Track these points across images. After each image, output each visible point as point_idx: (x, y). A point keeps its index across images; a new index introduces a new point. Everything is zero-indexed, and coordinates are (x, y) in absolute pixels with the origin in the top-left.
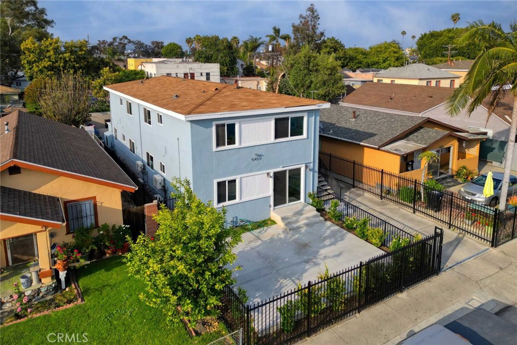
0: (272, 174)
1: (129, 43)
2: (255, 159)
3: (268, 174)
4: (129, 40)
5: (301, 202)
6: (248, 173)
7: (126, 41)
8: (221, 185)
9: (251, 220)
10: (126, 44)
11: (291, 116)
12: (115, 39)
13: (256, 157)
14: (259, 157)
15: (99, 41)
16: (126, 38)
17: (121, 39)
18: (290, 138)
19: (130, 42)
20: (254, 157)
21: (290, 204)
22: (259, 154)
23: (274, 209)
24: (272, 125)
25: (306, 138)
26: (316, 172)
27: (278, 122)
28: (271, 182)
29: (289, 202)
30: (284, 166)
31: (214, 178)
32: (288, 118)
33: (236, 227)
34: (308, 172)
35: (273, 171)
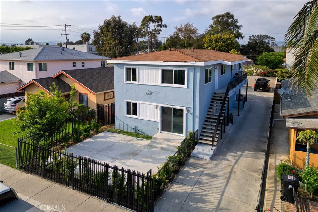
2: (148, 94)
5: (183, 137)
11: (174, 69)
18: (173, 85)
21: (174, 134)
22: (151, 91)
23: (161, 132)
24: (159, 73)
25: (187, 87)
26: (197, 117)
27: (164, 72)
28: (158, 113)
29: (173, 132)
30: (169, 104)
31: (125, 99)
32: (172, 71)
33: (136, 133)
34: (189, 115)
35: (160, 105)
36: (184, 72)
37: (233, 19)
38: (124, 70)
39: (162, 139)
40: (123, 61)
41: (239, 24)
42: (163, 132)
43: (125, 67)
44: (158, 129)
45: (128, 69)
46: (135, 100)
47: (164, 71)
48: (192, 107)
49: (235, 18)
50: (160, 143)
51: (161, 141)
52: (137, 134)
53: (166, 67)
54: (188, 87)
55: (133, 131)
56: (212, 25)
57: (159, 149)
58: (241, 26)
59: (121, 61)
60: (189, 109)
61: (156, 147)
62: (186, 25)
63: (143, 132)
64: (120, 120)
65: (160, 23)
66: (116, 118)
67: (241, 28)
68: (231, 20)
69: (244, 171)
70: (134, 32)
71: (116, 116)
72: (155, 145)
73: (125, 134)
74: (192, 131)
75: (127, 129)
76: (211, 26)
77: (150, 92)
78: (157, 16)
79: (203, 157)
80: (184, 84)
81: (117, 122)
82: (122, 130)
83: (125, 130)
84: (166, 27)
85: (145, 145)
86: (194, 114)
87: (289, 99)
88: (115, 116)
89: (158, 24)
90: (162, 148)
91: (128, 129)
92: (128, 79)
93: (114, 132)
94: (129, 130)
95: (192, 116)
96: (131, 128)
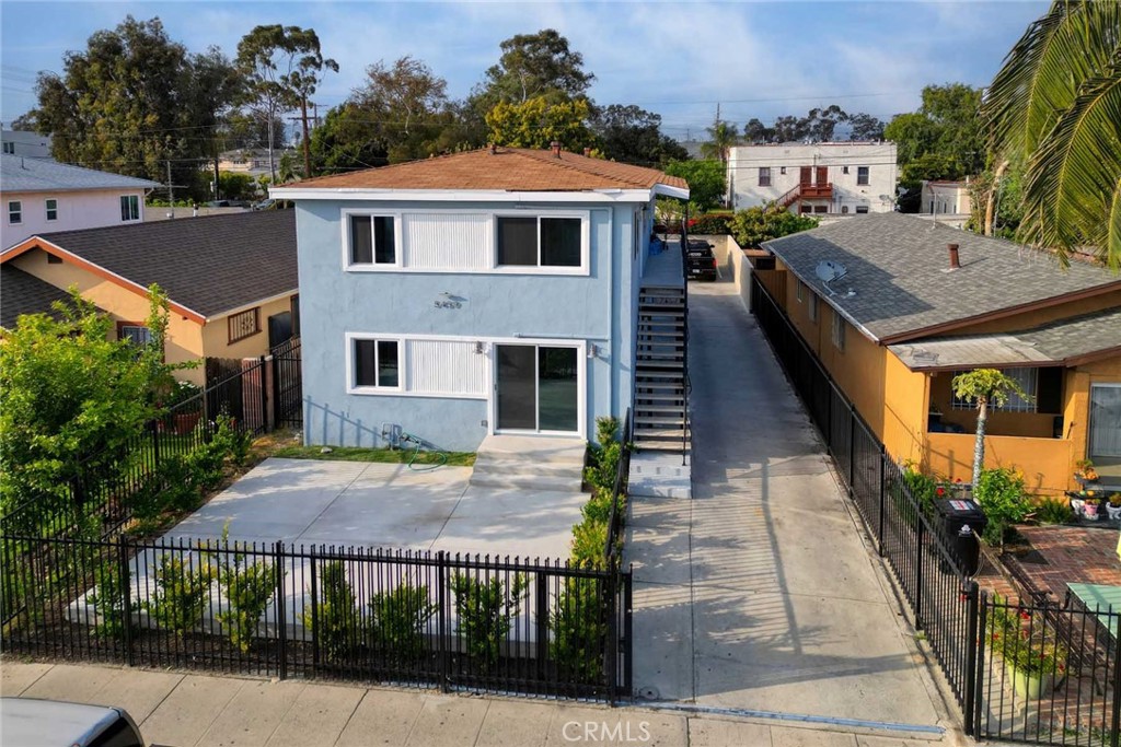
0: (488, 348)
1: (841, 119)
2: (445, 305)
3: (480, 346)
4: (843, 113)
5: (578, 438)
6: (425, 332)
7: (836, 116)
8: (362, 347)
10: (833, 123)
11: (540, 214)
12: (813, 113)
13: (447, 300)
14: (455, 302)
15: (780, 119)
16: (835, 109)
17: (826, 113)
18: (540, 269)
19: (844, 116)
20: (442, 300)
21: (544, 432)
22: (455, 294)
23: (495, 434)
24: (487, 230)
25: (588, 274)
26: (625, 369)
27: (505, 225)
28: (487, 367)
29: (541, 428)
30: (524, 335)
31: (346, 329)
32: (533, 220)
33: (395, 449)
34: (597, 363)
35: (490, 342)
36: (577, 223)
37: (567, 54)
38: (344, 224)
39: (512, 454)
40: (340, 190)
41: (585, 70)
42: (503, 431)
43: (345, 212)
44: (485, 424)
45: (358, 223)
46: (389, 331)
47: (502, 224)
48: (608, 336)
49: (572, 49)
50: (513, 470)
51: (512, 462)
52: (400, 450)
53: (514, 208)
54: (593, 273)
55: (382, 444)
56: (497, 67)
57: (514, 489)
58: (592, 76)
59: (335, 190)
60: (596, 344)
61: (498, 485)
62: (400, 64)
63: (424, 444)
64: (326, 410)
65: (312, 53)
66: (310, 403)
67: (591, 81)
68: (562, 55)
69: (798, 514)
70: (218, 82)
71: (309, 397)
72: (494, 477)
73: (353, 457)
74: (609, 416)
75: (359, 438)
76: (494, 71)
77: (452, 297)
78: (296, 29)
79: (670, 491)
80: (577, 263)
81: (313, 419)
82: (337, 444)
83: (350, 442)
84: (336, 67)
85: (460, 485)
86: (614, 360)
87: (851, 294)
88: (304, 397)
89: (304, 56)
90: (525, 486)
91: (363, 438)
92: (358, 255)
93: (307, 458)
94: (367, 443)
95: (609, 367)
96: (375, 434)
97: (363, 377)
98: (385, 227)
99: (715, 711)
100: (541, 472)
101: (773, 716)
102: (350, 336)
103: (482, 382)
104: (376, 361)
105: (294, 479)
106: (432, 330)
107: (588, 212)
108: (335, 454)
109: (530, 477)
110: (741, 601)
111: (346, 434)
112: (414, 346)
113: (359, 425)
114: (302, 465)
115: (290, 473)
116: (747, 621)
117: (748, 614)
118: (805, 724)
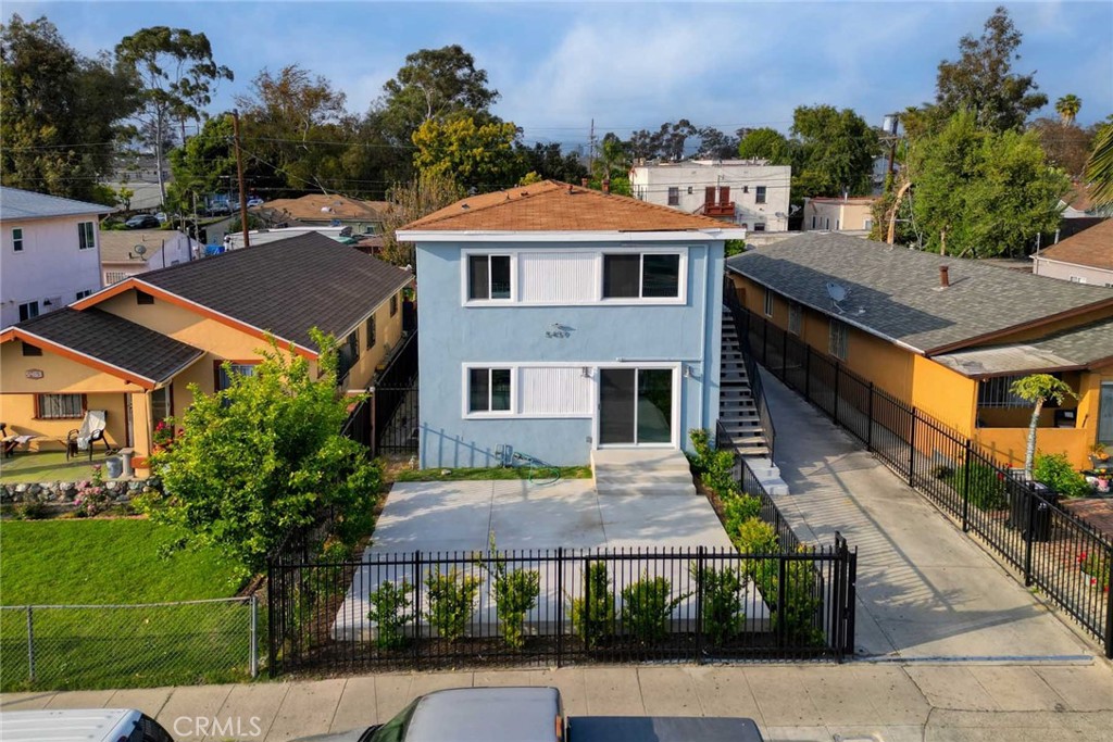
0: (594, 372)
1: (691, 133)
2: (555, 335)
3: (586, 370)
4: (693, 128)
5: (673, 448)
6: (536, 360)
7: (686, 130)
8: (477, 377)
9: (543, 460)
10: (684, 137)
11: (644, 251)
12: (665, 127)
13: (558, 331)
14: (564, 331)
15: (635, 133)
16: (685, 123)
17: (676, 128)
18: (642, 300)
19: (693, 131)
20: (553, 330)
21: (642, 445)
22: (564, 324)
23: (598, 449)
24: (596, 265)
25: (685, 303)
26: (714, 385)
27: (612, 263)
28: (592, 388)
29: (638, 442)
30: (627, 359)
31: (463, 359)
32: (637, 257)
33: (507, 467)
34: (691, 382)
35: (594, 367)
36: (675, 259)
38: (463, 263)
39: (628, 465)
40: (466, 232)
41: (488, 87)
42: (605, 446)
43: (465, 252)
44: (590, 440)
45: (475, 263)
46: (502, 360)
47: (609, 261)
48: (701, 357)
49: (477, 66)
50: (629, 480)
51: (628, 473)
52: (511, 467)
53: (620, 246)
54: (689, 303)
55: (494, 463)
57: (638, 497)
58: (496, 93)
59: (461, 232)
60: (690, 365)
61: (624, 493)
63: (536, 461)
64: (442, 435)
66: (426, 430)
67: (496, 98)
68: (466, 71)
69: (880, 502)
71: (426, 424)
72: (616, 487)
73: (474, 476)
74: (700, 428)
75: (472, 458)
76: (391, 85)
77: (562, 327)
79: (772, 489)
81: (429, 446)
82: (453, 466)
83: (464, 463)
85: (588, 495)
86: (705, 379)
87: (862, 311)
88: (421, 423)
90: (646, 492)
91: (476, 459)
92: (475, 291)
94: (480, 463)
96: (488, 454)
97: (477, 404)
98: (501, 265)
99: (919, 659)
100: (657, 479)
101: (964, 659)
102: (465, 367)
103: (586, 401)
104: (490, 388)
105: (438, 500)
106: (543, 358)
107: (687, 249)
108: (455, 475)
109: (649, 485)
110: (882, 574)
111: (460, 457)
112: (526, 371)
113: (473, 447)
114: (433, 487)
115: (426, 494)
116: (899, 590)
117: (895, 584)
118: (989, 663)
